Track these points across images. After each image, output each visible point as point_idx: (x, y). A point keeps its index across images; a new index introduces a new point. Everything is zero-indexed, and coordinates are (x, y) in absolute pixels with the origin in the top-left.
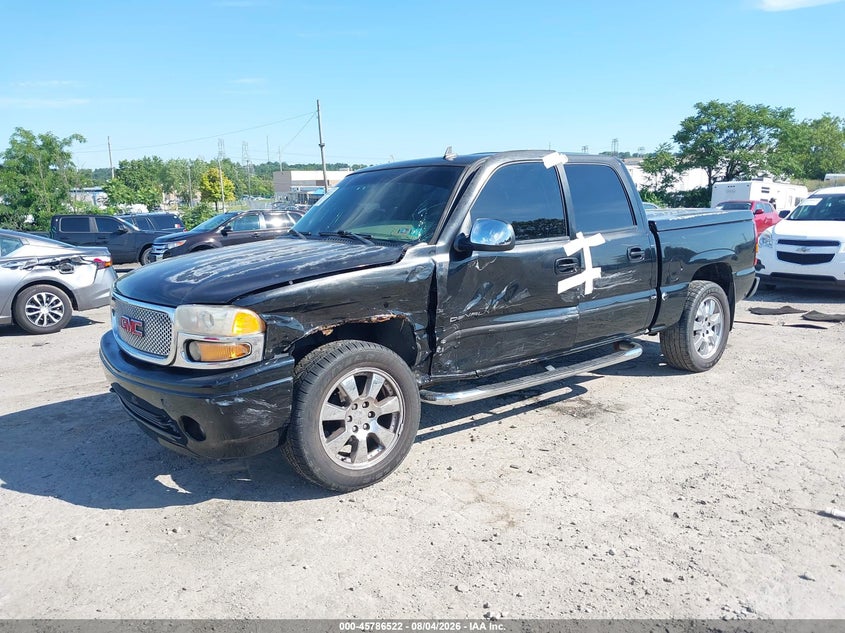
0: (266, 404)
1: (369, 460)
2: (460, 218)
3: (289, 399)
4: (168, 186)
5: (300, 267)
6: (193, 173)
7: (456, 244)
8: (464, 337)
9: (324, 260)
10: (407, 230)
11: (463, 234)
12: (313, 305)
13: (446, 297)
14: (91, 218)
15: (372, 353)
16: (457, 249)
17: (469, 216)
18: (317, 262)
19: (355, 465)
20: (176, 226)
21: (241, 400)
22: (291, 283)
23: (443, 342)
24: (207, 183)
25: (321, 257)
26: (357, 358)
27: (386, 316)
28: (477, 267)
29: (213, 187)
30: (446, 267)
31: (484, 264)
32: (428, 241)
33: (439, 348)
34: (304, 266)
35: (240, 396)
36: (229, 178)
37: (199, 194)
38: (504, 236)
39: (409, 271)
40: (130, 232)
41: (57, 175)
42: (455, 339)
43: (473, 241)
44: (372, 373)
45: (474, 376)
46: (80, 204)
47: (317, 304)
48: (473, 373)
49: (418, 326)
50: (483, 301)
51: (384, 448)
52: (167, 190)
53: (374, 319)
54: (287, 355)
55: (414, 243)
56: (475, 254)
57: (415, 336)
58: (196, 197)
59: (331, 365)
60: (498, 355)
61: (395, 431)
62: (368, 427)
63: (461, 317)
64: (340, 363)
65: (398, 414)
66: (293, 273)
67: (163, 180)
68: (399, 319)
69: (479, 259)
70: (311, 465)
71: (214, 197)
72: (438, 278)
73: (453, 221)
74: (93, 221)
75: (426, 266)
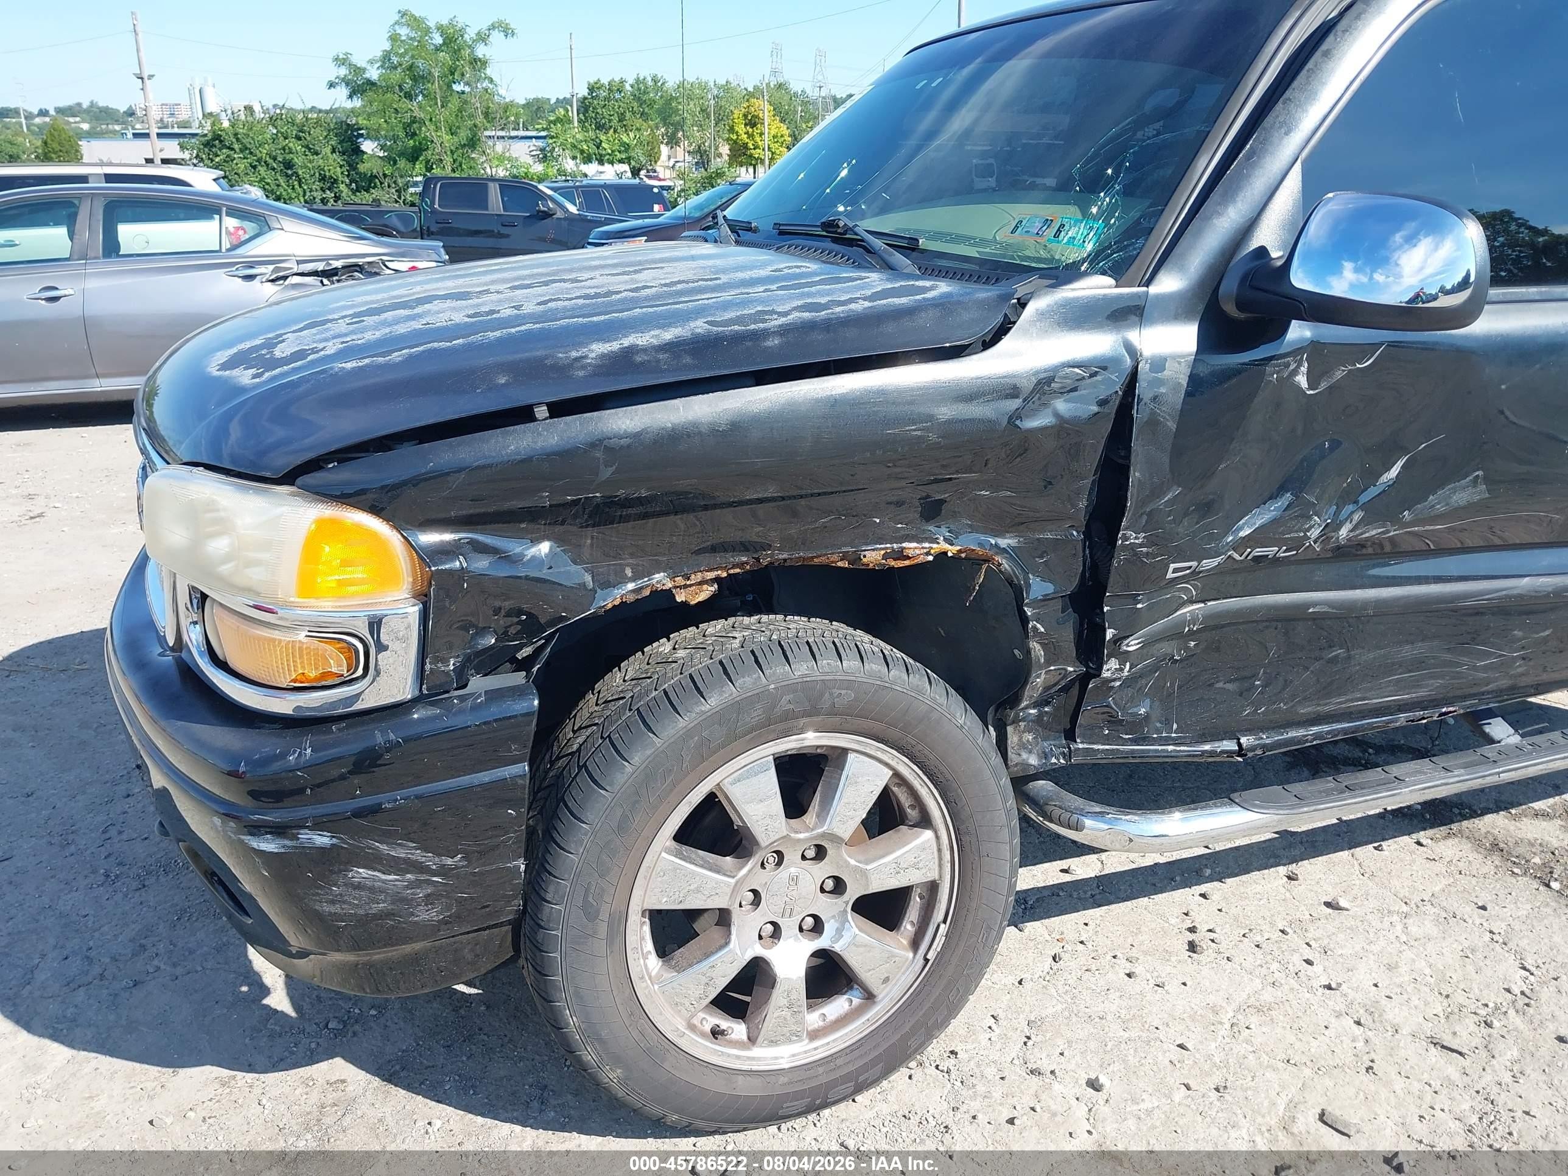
0: (418, 855)
1: (814, 1035)
2: (1258, 184)
3: (516, 836)
4: (674, 134)
5: (598, 349)
6: (719, 108)
7: (1230, 286)
8: (1214, 626)
9: (699, 326)
10: (1048, 223)
11: (1262, 251)
12: (627, 503)
13: (1157, 492)
14: (491, 185)
15: (849, 685)
16: (1230, 309)
17: (1293, 183)
18: (668, 335)
19: (756, 1052)
20: (656, 208)
21: (322, 840)
22: (541, 412)
23: (1132, 645)
24: (741, 128)
25: (699, 312)
26: (785, 703)
27: (918, 551)
28: (1302, 380)
29: (750, 136)
30: (1179, 374)
31: (1326, 373)
32: (1118, 272)
33: (1113, 664)
34: (615, 346)
35: (319, 826)
36: (783, 121)
37: (725, 150)
38: (1449, 265)
39: (1027, 385)
40: (560, 214)
41: (466, 102)
42: (1176, 634)
43: (1300, 279)
44: (844, 751)
45: (1230, 753)
46: (501, 159)
47: (640, 501)
48: (1230, 745)
49: (1038, 588)
50: (1301, 512)
51: (870, 997)
52: (673, 142)
53: (873, 556)
54: (519, 678)
55: (1067, 273)
56: (1299, 331)
57: (1024, 620)
58: (720, 155)
59: (682, 723)
60: (1329, 695)
61: (915, 944)
62: (818, 927)
63: (1209, 564)
64: (720, 717)
65: (933, 887)
66: (562, 371)
67: (665, 121)
68: (972, 562)
69: (1314, 349)
70: (589, 1055)
71: (751, 156)
72: (1138, 415)
73: (1229, 197)
74: (494, 191)
75: (1098, 366)
